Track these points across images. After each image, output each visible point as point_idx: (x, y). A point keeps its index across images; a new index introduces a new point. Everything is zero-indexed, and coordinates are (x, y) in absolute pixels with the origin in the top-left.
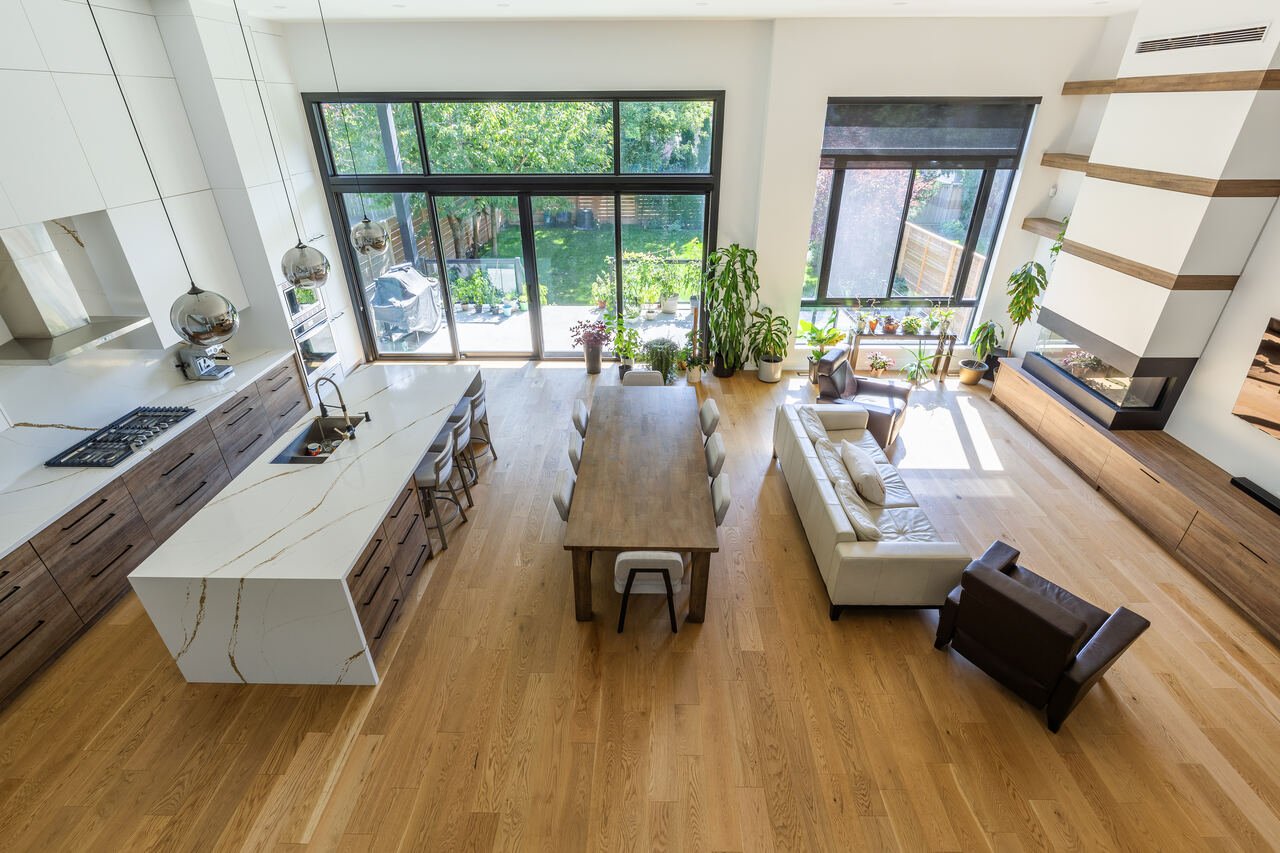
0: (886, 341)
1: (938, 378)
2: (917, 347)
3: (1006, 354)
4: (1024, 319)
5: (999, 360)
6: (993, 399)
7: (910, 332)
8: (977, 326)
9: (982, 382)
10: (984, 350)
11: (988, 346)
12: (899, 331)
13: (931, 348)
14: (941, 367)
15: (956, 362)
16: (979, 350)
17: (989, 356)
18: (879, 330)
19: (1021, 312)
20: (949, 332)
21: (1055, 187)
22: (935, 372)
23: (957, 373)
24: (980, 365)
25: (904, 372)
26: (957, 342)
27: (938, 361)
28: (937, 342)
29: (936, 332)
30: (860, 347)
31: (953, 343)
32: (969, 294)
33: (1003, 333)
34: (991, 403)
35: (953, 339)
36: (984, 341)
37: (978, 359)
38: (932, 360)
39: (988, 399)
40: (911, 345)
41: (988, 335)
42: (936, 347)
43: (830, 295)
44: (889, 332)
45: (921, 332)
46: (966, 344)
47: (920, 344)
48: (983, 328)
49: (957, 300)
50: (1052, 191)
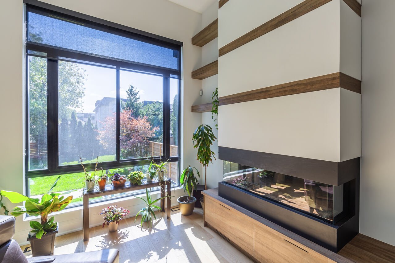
0: (117, 195)
1: (165, 215)
2: (145, 195)
3: (205, 187)
4: (208, 161)
5: (203, 192)
6: (206, 225)
7: (136, 184)
8: (183, 171)
9: (196, 210)
10: (190, 186)
11: (192, 184)
12: (127, 184)
13: (156, 192)
14: (166, 206)
15: (175, 200)
16: (187, 189)
17: (194, 191)
18: (109, 187)
19: (205, 157)
20: (166, 179)
21: (201, 90)
22: (163, 210)
23: (178, 207)
24: (191, 199)
25: (140, 216)
26: (172, 185)
27: (163, 201)
28: (159, 187)
29: (156, 180)
30: (90, 206)
31: (169, 188)
32: (174, 153)
33: (198, 173)
34: (205, 228)
35: (169, 183)
36: (188, 181)
37: (188, 194)
38: (159, 201)
39: (202, 225)
40: (140, 194)
41: (190, 177)
42: (160, 192)
43: (62, 163)
44: (119, 187)
45: (145, 182)
46: (179, 186)
47: (147, 192)
48: (186, 173)
49: (166, 157)
50: (201, 92)
